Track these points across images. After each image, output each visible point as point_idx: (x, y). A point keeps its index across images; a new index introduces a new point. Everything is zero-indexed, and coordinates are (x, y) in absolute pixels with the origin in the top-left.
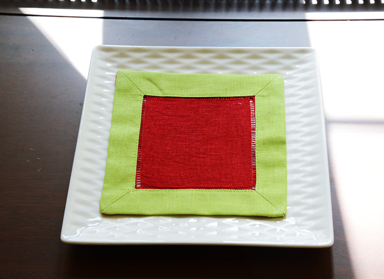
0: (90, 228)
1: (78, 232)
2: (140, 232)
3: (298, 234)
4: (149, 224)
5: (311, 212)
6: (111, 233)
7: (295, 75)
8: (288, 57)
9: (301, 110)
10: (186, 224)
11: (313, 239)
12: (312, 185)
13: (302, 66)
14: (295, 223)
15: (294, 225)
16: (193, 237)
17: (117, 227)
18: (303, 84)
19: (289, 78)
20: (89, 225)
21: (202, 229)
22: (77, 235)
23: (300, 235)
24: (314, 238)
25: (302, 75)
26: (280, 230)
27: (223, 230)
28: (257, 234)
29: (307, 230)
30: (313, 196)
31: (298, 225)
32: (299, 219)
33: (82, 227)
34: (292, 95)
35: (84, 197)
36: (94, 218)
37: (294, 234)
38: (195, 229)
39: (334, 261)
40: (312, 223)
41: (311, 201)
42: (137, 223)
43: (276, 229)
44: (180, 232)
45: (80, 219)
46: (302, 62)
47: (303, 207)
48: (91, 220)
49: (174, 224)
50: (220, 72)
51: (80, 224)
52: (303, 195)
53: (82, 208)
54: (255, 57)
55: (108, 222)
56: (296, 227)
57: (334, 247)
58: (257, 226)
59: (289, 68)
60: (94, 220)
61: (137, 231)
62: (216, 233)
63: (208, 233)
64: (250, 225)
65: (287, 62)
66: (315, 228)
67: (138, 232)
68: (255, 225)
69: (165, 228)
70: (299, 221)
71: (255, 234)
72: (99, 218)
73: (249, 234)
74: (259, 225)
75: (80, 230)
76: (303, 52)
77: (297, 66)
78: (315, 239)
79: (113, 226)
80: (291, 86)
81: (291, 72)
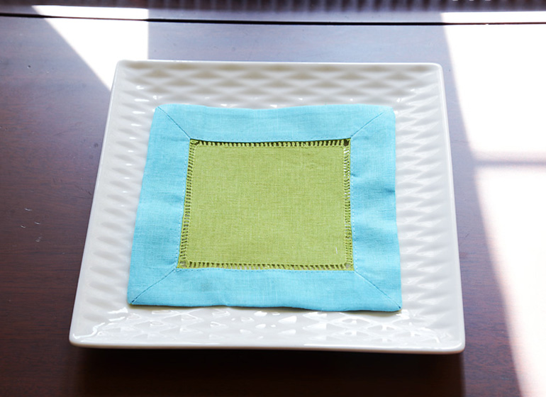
0: (112, 324)
1: (95, 329)
2: (184, 330)
3: (413, 335)
4: (197, 318)
5: (433, 302)
6: (143, 332)
7: (410, 104)
8: (399, 77)
9: (419, 155)
10: (251, 319)
11: (435, 341)
12: (434, 262)
13: (420, 91)
14: (408, 318)
15: (406, 322)
16: (262, 337)
17: (151, 323)
18: (421, 116)
19: (401, 107)
20: (111, 320)
21: (274, 326)
22: (93, 334)
23: (416, 335)
24: (437, 339)
25: (420, 104)
26: (388, 328)
27: (304, 328)
28: (354, 333)
29: (426, 328)
30: (435, 278)
31: (412, 320)
32: (415, 313)
33: (100, 323)
34: (405, 133)
35: (102, 279)
36: (117, 309)
37: (408, 334)
38: (264, 326)
39: (466, 374)
40: (434, 318)
41: (432, 286)
42: (180, 317)
43: (380, 327)
44: (242, 331)
45: (97, 310)
46: (420, 84)
47: (420, 295)
48: (114, 312)
49: (233, 319)
50: (301, 99)
51: (98, 319)
52: (421, 278)
53: (100, 295)
54: (351, 77)
55: (138, 315)
56: (410, 323)
57: (465, 353)
58: (354, 322)
59: (400, 93)
60: (117, 312)
61: (179, 328)
62: (293, 332)
63: (283, 332)
64: (343, 321)
65: (398, 84)
66: (438, 326)
67: (181, 330)
68: (351, 320)
69: (220, 325)
70: (414, 315)
71: (350, 333)
72: (125, 310)
73: (343, 333)
74: (357, 320)
75: (97, 327)
76: (421, 69)
77: (413, 90)
78: (438, 341)
79: (146, 321)
80: (404, 120)
81: (403, 99)
